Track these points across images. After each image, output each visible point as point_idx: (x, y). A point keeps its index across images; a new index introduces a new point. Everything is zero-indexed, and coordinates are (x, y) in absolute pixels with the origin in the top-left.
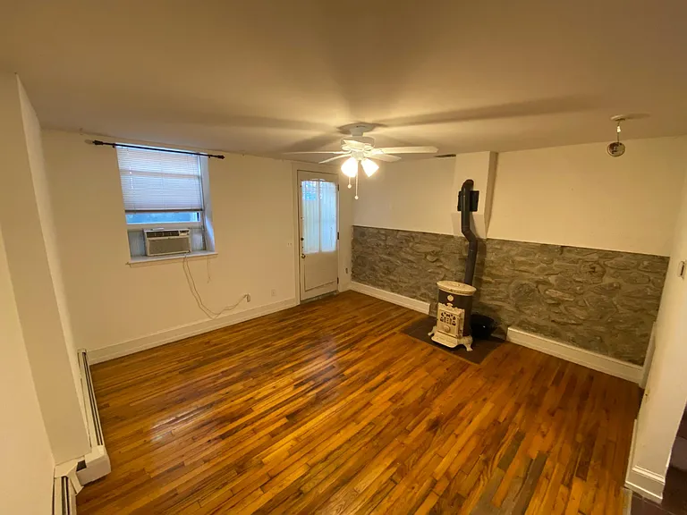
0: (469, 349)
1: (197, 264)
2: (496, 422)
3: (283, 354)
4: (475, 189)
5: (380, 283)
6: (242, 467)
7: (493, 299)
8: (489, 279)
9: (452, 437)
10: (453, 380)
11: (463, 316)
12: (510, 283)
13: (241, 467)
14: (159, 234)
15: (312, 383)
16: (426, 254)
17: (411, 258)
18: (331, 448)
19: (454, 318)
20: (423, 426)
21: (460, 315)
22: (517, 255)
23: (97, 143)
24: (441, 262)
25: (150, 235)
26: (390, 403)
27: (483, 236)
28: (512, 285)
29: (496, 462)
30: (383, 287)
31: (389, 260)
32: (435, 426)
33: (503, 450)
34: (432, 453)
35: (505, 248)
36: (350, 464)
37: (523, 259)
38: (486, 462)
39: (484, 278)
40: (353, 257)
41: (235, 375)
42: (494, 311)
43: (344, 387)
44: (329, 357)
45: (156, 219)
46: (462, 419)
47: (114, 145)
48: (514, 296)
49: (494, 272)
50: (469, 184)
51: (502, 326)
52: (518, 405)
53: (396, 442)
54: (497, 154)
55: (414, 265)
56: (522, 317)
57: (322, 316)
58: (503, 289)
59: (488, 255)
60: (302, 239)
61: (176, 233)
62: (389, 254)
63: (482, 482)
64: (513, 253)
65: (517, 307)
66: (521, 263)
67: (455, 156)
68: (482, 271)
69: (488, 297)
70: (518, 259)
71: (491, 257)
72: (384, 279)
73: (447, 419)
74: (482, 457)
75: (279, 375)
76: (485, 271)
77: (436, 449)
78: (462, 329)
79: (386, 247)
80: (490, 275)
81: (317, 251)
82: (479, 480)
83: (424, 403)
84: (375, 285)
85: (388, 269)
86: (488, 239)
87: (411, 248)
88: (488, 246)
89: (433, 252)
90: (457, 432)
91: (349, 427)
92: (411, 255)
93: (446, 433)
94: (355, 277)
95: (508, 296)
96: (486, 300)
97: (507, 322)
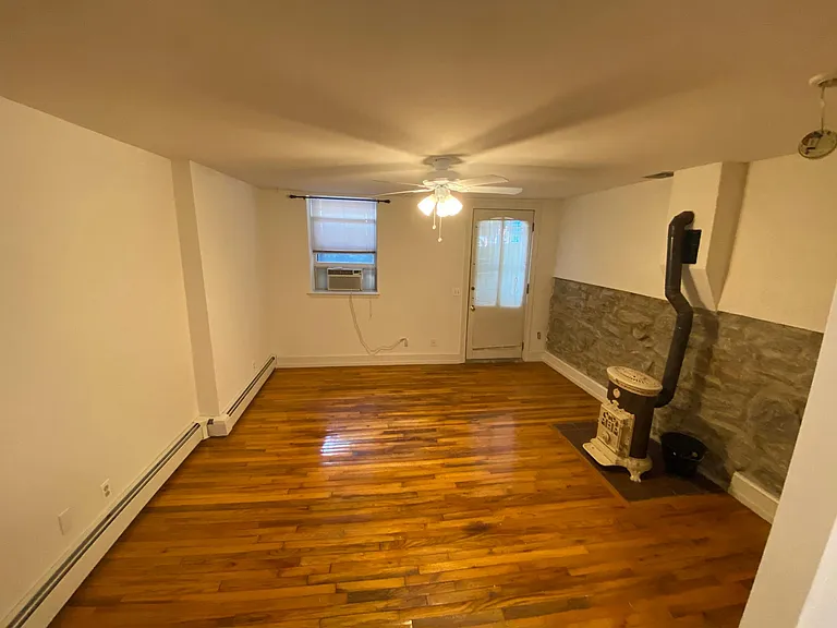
0: (634, 477)
1: (360, 302)
2: (564, 571)
3: (403, 402)
4: (696, 227)
5: (575, 360)
6: (293, 469)
7: (717, 417)
8: (716, 381)
9: (487, 551)
10: (562, 501)
11: (631, 425)
12: (750, 396)
13: (291, 470)
14: (337, 272)
15: (401, 435)
16: (634, 326)
17: (613, 329)
18: (360, 493)
19: (617, 424)
20: (464, 523)
21: (625, 422)
22: (767, 346)
23: (292, 197)
24: (650, 341)
25: (331, 272)
26: (455, 486)
27: (711, 308)
28: (754, 400)
29: (505, 604)
30: (578, 366)
31: (588, 329)
32: (476, 530)
33: (532, 600)
34: (445, 550)
35: (748, 332)
36: (362, 512)
37: (777, 355)
38: (492, 596)
39: (709, 379)
40: (551, 318)
41: (350, 406)
42: (719, 438)
43: (425, 452)
44: (440, 420)
45: (351, 259)
46: (521, 542)
47: (305, 198)
48: (752, 419)
49: (726, 371)
50: (686, 219)
51: (728, 466)
52: (627, 574)
53: (421, 519)
54: (746, 165)
55: (617, 342)
56: (764, 461)
57: (474, 380)
58: (736, 402)
59: (721, 340)
60: (473, 289)
61: (350, 272)
62: (589, 321)
63: (463, 607)
64: (759, 342)
65: (756, 439)
66: (773, 361)
67: (672, 175)
68: (708, 366)
69: (712, 412)
70: (768, 354)
71: (723, 344)
72: (579, 355)
73: (499, 532)
74: (495, 589)
75: (382, 418)
76: (712, 366)
77: (453, 550)
78: (628, 443)
79: (587, 310)
80: (719, 374)
81: (493, 304)
82: (464, 603)
83: (492, 504)
84: (570, 361)
85: (585, 342)
86: (720, 313)
87: (616, 315)
88: (722, 325)
89: (640, 324)
90: (494, 550)
91: (394, 485)
92: (614, 324)
93: (483, 543)
94: (550, 347)
95: (743, 417)
96: (706, 415)
97: (738, 464)
